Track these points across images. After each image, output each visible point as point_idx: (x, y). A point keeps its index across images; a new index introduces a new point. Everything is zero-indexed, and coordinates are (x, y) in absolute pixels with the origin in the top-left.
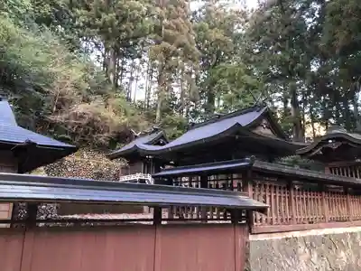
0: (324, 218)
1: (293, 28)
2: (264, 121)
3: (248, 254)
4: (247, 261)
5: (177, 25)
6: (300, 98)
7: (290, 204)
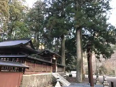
0: (41, 71)
1: (41, 18)
2: (29, 43)
3: (22, 80)
4: (22, 81)
5: (3, 3)
6: (39, 37)
7: (34, 67)
